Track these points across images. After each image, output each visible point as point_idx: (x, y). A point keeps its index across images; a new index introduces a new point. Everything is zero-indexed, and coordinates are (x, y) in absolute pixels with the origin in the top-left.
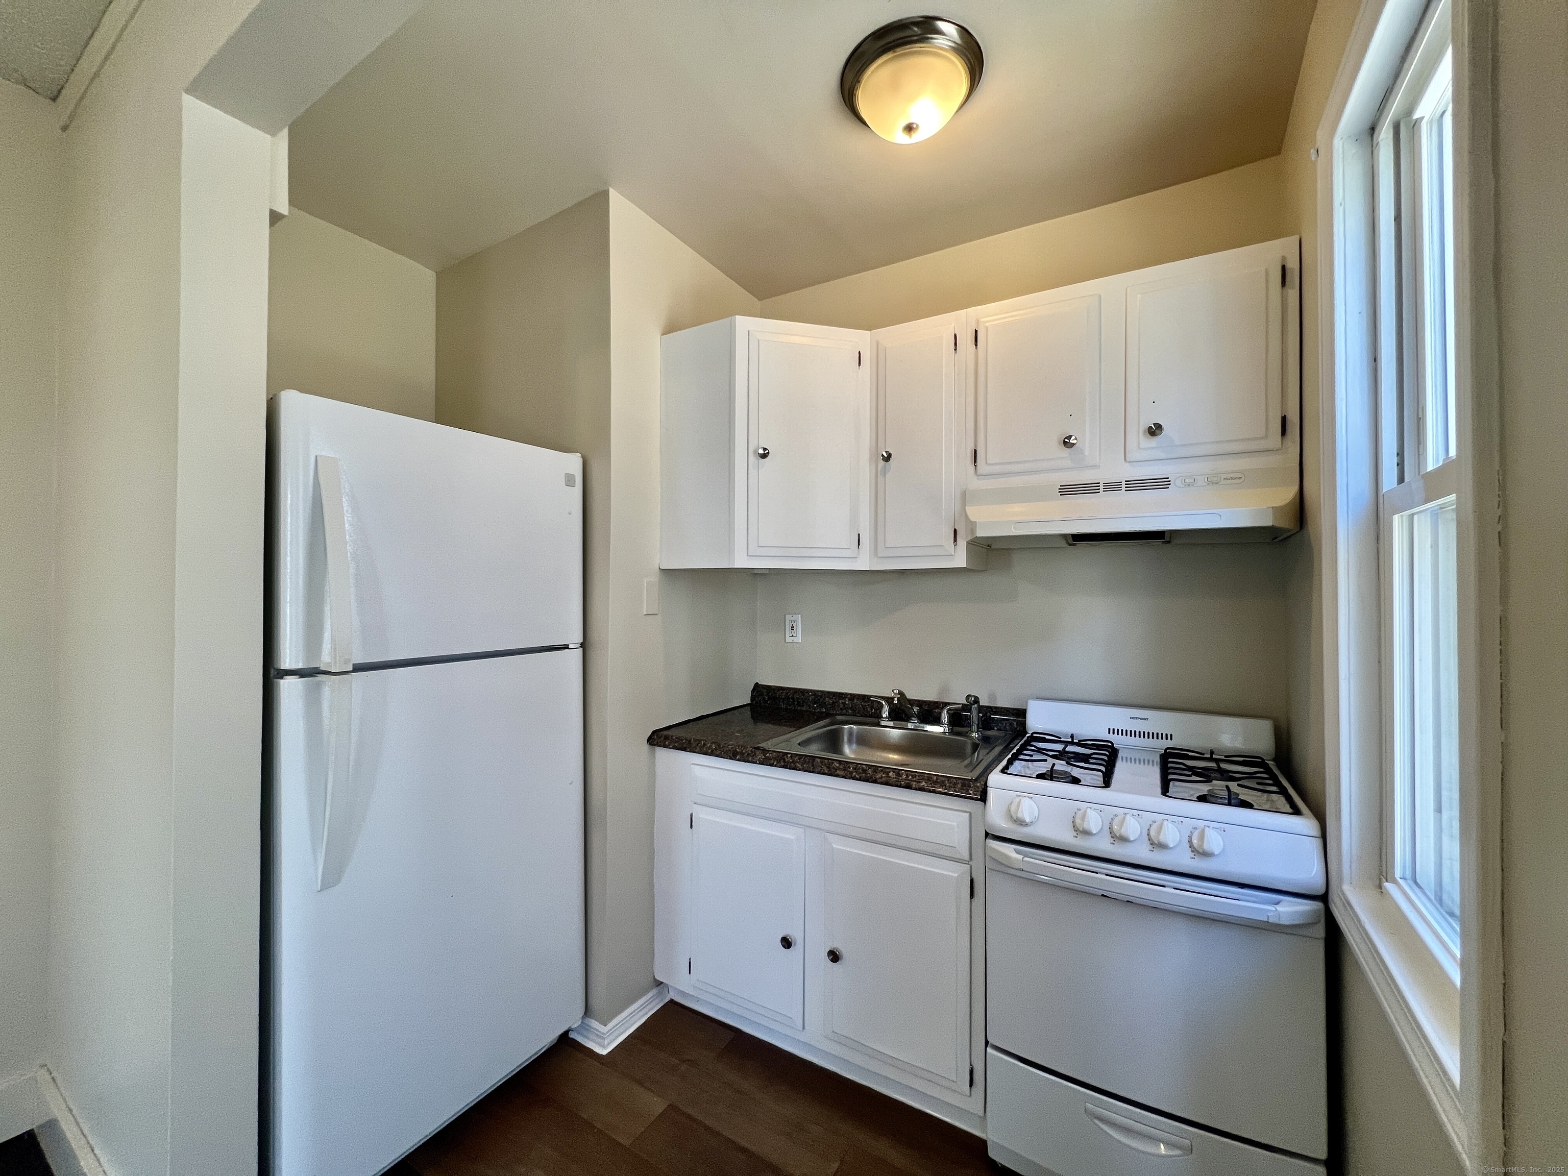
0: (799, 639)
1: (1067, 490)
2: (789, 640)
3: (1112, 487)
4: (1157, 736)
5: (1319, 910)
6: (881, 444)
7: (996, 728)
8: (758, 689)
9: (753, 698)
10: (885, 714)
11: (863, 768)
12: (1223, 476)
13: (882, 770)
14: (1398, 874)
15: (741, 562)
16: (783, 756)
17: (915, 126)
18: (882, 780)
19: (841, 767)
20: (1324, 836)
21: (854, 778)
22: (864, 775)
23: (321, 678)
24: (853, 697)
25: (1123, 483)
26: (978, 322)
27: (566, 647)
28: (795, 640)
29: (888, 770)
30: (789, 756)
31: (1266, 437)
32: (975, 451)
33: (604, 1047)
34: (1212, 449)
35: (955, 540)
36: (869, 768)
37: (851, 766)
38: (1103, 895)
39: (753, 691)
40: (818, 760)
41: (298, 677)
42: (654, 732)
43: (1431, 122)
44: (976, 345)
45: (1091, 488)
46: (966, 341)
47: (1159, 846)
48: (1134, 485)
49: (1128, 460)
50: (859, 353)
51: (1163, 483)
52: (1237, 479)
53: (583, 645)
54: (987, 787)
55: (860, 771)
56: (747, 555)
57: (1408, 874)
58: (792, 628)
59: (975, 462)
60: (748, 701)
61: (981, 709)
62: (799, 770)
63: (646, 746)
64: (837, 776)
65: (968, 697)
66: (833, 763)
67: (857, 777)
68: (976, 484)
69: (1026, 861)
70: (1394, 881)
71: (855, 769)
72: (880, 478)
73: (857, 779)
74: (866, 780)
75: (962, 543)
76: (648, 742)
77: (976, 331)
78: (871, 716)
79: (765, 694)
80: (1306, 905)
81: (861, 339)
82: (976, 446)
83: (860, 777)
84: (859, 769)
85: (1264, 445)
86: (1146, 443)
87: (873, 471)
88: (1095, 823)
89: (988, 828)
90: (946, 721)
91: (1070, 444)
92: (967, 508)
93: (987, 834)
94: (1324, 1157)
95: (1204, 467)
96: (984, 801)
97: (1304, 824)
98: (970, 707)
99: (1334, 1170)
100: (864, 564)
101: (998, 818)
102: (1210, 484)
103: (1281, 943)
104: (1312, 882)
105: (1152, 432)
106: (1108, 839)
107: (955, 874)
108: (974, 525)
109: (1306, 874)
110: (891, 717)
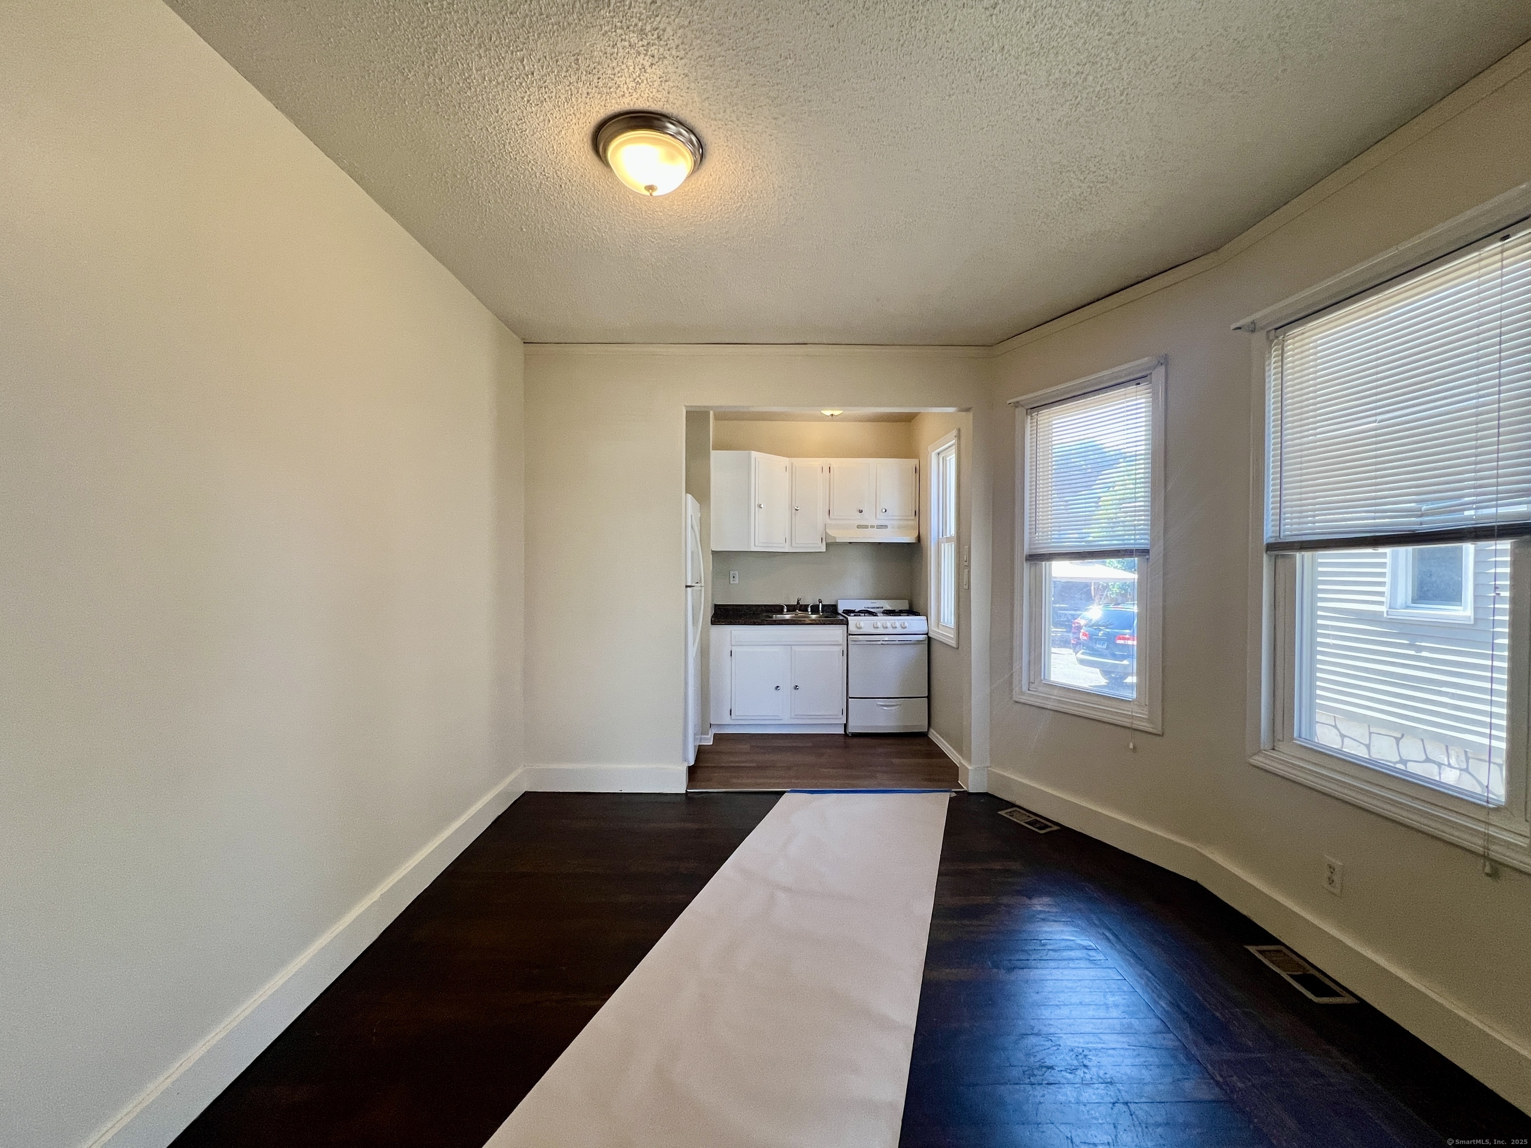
0: (737, 582)
1: (859, 527)
2: (732, 582)
3: (872, 527)
4: (878, 607)
5: (927, 636)
6: (794, 505)
7: (826, 610)
10: (785, 610)
12: (901, 527)
13: (814, 620)
15: (753, 549)
16: (775, 621)
20: (927, 621)
24: (765, 606)
25: (876, 526)
26: (830, 464)
28: (735, 582)
29: (816, 620)
30: (777, 620)
31: (911, 516)
32: (829, 510)
34: (897, 518)
35: (822, 542)
42: (711, 620)
43: (948, 460)
44: (830, 472)
45: (866, 527)
46: (826, 469)
47: (894, 628)
48: (879, 527)
49: (877, 519)
50: (785, 466)
51: (886, 527)
52: (905, 529)
54: (847, 622)
56: (755, 546)
57: (943, 621)
58: (734, 577)
59: (829, 514)
61: (822, 605)
63: (711, 626)
65: (817, 602)
68: (829, 521)
69: (863, 639)
70: (942, 623)
72: (793, 516)
75: (824, 543)
76: (711, 623)
77: (830, 467)
79: (722, 608)
80: (925, 636)
81: (785, 461)
82: (829, 508)
85: (910, 518)
86: (882, 514)
87: (790, 513)
88: (879, 625)
89: (849, 633)
90: (809, 610)
91: (861, 511)
92: (827, 531)
93: (849, 634)
94: (927, 695)
95: (895, 523)
96: (847, 625)
97: (924, 618)
98: (819, 605)
99: (929, 697)
100: (787, 549)
101: (852, 628)
102: (898, 528)
103: (919, 646)
104: (925, 630)
105: (884, 510)
106: (882, 628)
107: (838, 649)
108: (835, 538)
109: (924, 629)
110: (788, 611)
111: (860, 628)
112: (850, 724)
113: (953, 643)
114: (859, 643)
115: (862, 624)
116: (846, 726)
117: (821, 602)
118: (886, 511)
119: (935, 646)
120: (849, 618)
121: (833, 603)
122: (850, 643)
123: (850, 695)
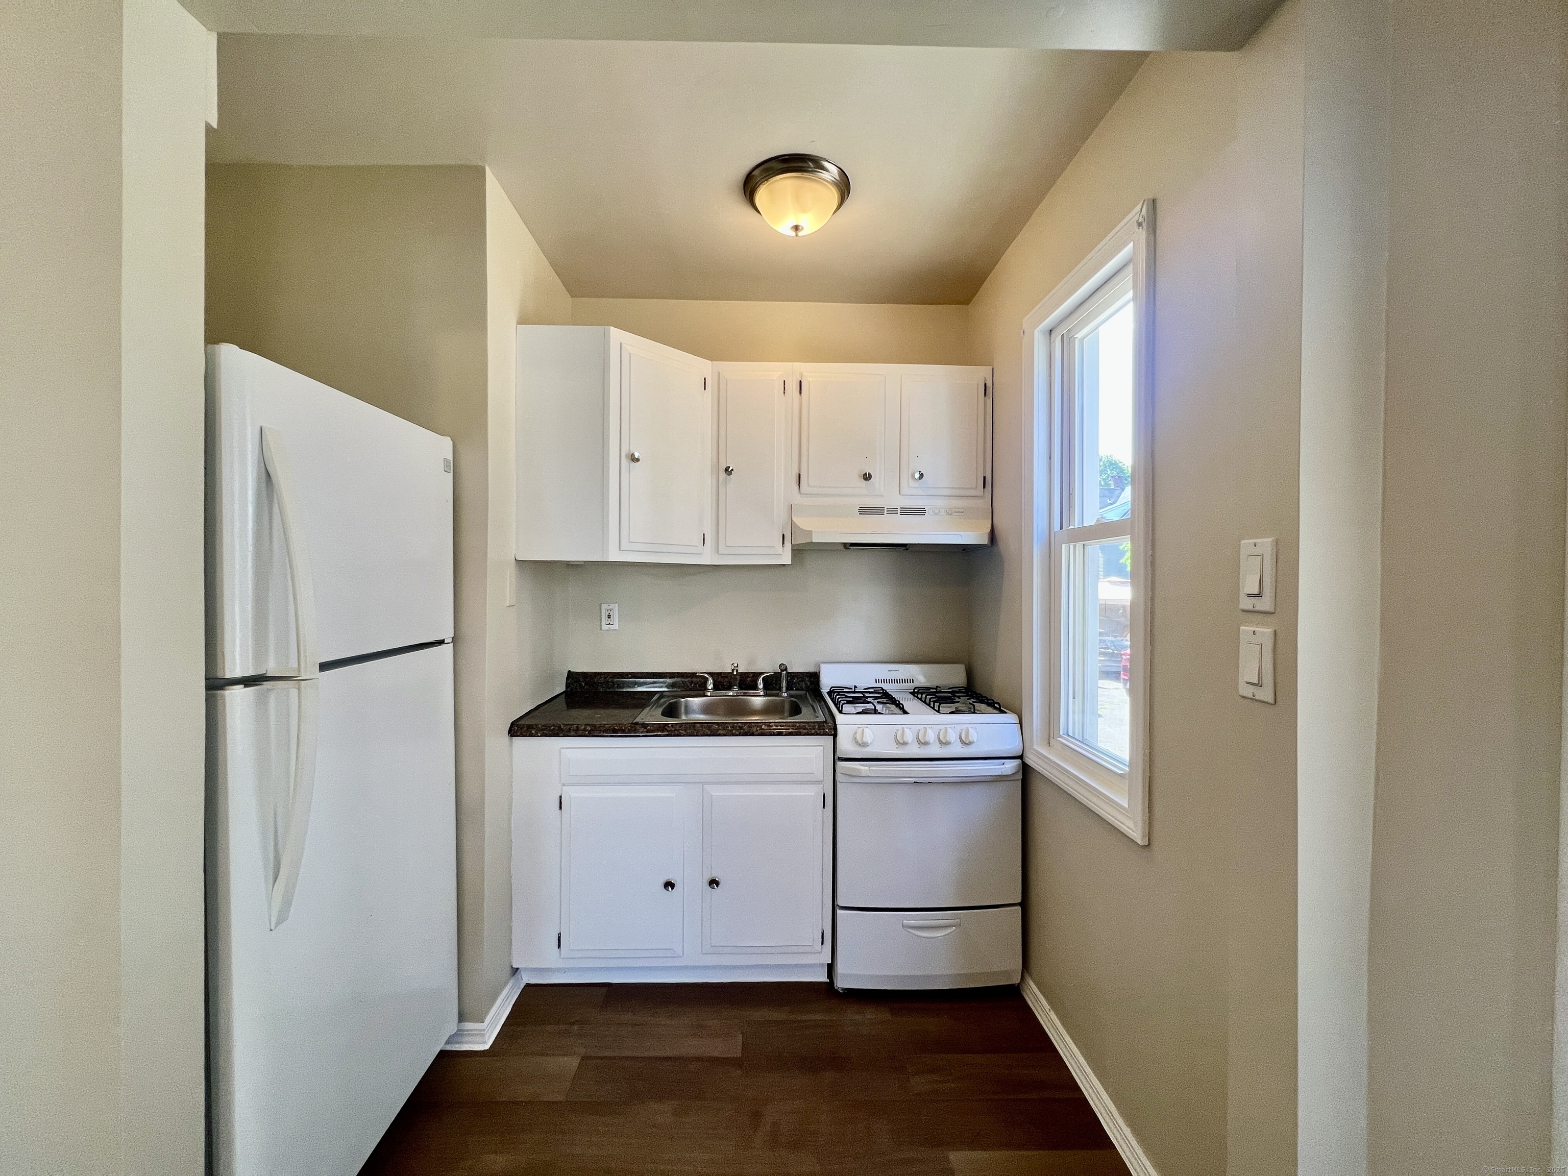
0: (616, 626)
1: (864, 511)
2: (605, 627)
3: (893, 511)
4: (905, 681)
5: (1020, 764)
6: (722, 460)
7: (794, 689)
8: (572, 677)
9: (568, 685)
10: (710, 686)
11: (739, 726)
12: (953, 510)
13: (755, 725)
14: (1061, 733)
15: (614, 556)
16: (664, 726)
17: (800, 228)
18: (758, 733)
19: (720, 728)
20: (1021, 723)
21: (733, 735)
22: (742, 731)
23: (267, 685)
25: (899, 509)
26: (801, 376)
27: (441, 642)
28: (612, 627)
29: (761, 724)
30: (670, 725)
31: (976, 488)
32: (800, 475)
33: (485, 1043)
34: (946, 491)
35: (783, 543)
36: (745, 725)
37: (728, 725)
38: (915, 782)
39: (567, 678)
40: (698, 725)
41: (243, 686)
42: (513, 724)
43: (1079, 340)
44: (801, 393)
45: (878, 511)
46: (793, 387)
47: (944, 743)
48: (906, 511)
49: (901, 493)
50: (705, 379)
51: (920, 511)
52: (962, 513)
53: (454, 640)
54: (836, 725)
55: (738, 728)
56: (620, 550)
57: (1066, 732)
58: (609, 616)
59: (799, 484)
60: (564, 689)
61: (789, 674)
62: (684, 736)
63: (506, 737)
64: (719, 735)
65: (780, 666)
66: (712, 726)
67: (738, 733)
68: (798, 500)
69: (871, 770)
70: (1061, 737)
71: (733, 727)
72: (721, 487)
73: (737, 735)
74: (745, 734)
75: (788, 546)
76: (509, 733)
77: (800, 382)
78: (691, 690)
79: (581, 680)
80: (1014, 762)
81: (702, 367)
82: (800, 471)
83: (740, 733)
84: (736, 727)
85: (973, 493)
86: (912, 483)
87: (715, 481)
88: (909, 736)
89: (839, 754)
90: (761, 686)
91: (867, 477)
92: (794, 518)
93: (837, 759)
94: (1019, 900)
95: (941, 503)
96: (835, 736)
97: (1011, 718)
98: (781, 673)
99: (1025, 904)
100: (707, 559)
101: (846, 746)
102: (948, 514)
103: (1002, 787)
104: (1016, 749)
105: (917, 476)
106: (916, 745)
107: (813, 793)
108: (810, 533)
109: (1012, 745)
110: (716, 688)
111: (864, 745)
112: (841, 969)
113: (1134, 829)
114: (861, 780)
115: (868, 736)
116: (831, 968)
117: (786, 669)
118: (922, 476)
119: (1040, 793)
120: (839, 718)
121: (812, 670)
122: (839, 777)
123: (841, 902)
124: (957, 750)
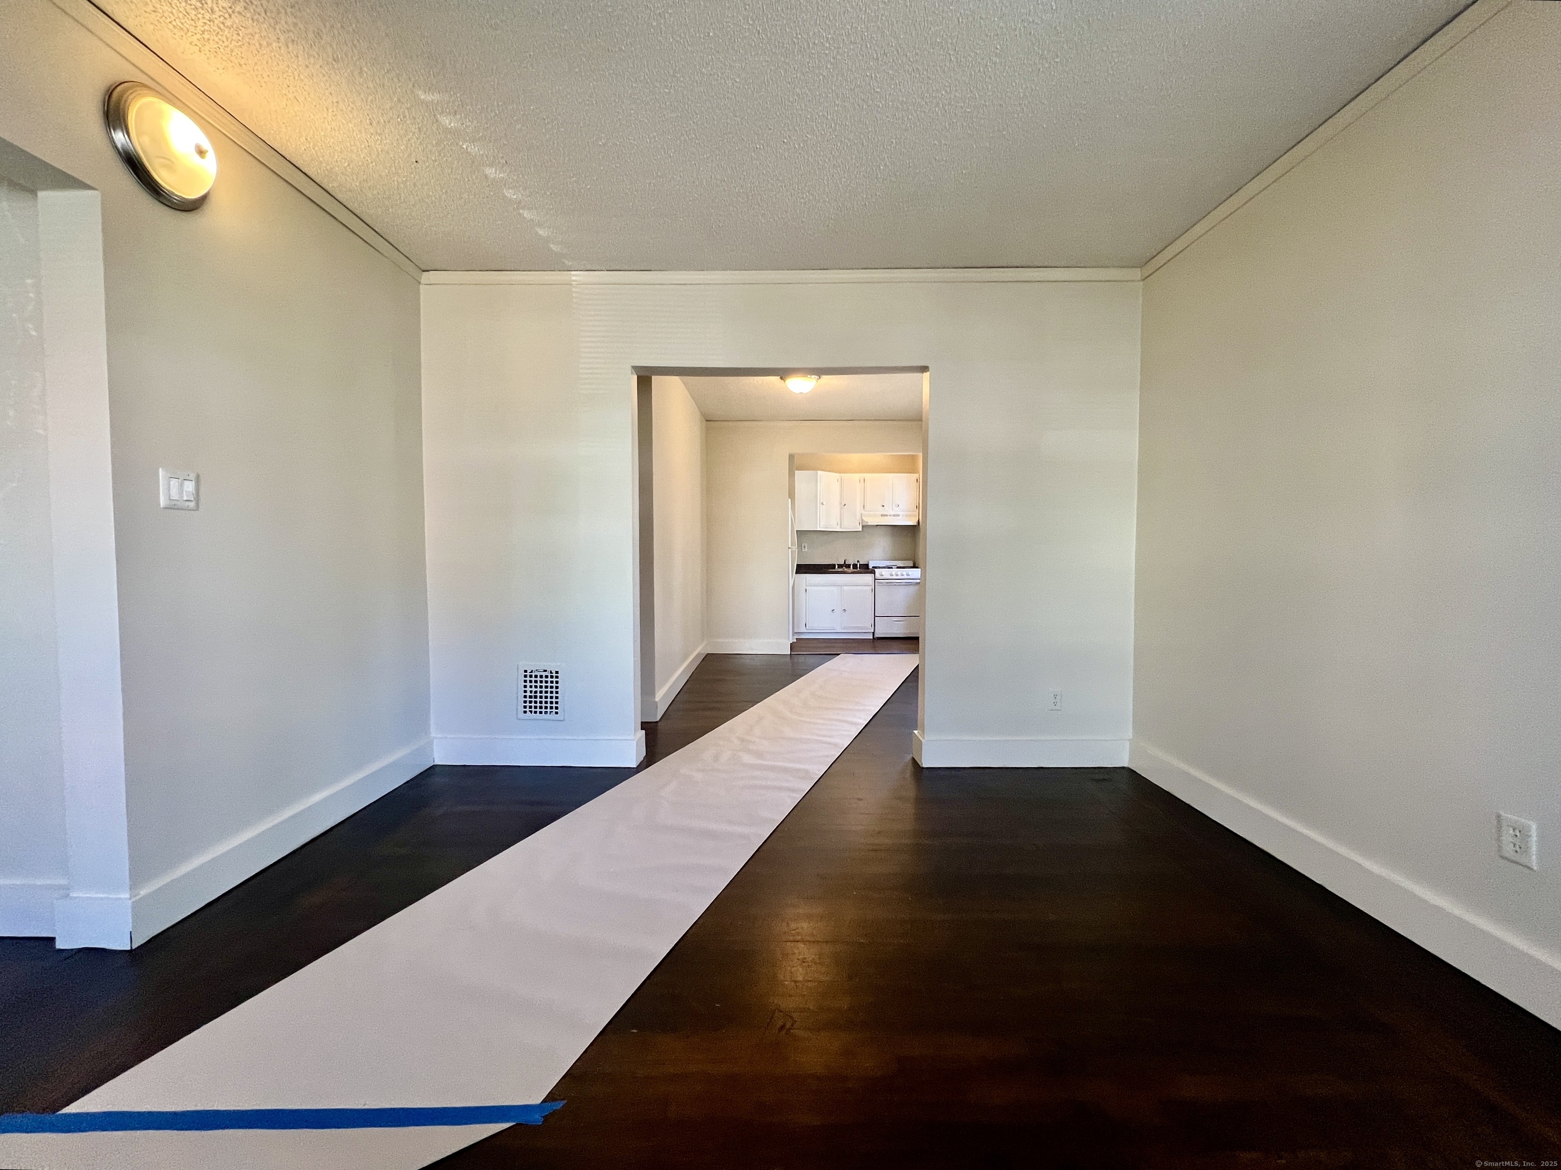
0: (806, 550)
1: (882, 515)
2: (803, 551)
3: (890, 515)
4: (895, 564)
6: (843, 502)
7: (862, 566)
12: (908, 518)
13: (851, 572)
18: (852, 574)
26: (865, 478)
29: (853, 572)
31: (920, 509)
32: (864, 505)
34: (905, 510)
35: (860, 525)
44: (864, 482)
45: (887, 515)
46: (862, 481)
48: (894, 515)
49: (893, 511)
51: (899, 515)
58: (810, 547)
59: (864, 508)
61: (860, 564)
68: (863, 512)
72: (842, 509)
81: (837, 476)
86: (896, 508)
87: (840, 507)
88: (894, 573)
90: (851, 567)
91: (883, 506)
92: (863, 518)
93: (875, 579)
95: (904, 513)
96: (875, 574)
97: (922, 570)
100: (838, 530)
101: (878, 576)
102: (906, 516)
103: (916, 586)
105: (897, 505)
106: (896, 576)
107: (870, 588)
108: (868, 522)
110: (838, 567)
111: (882, 576)
114: (882, 584)
115: (883, 573)
116: (873, 633)
117: (858, 563)
118: (899, 506)
120: (876, 570)
121: (866, 563)
122: (876, 584)
123: (876, 615)
124: (906, 577)
